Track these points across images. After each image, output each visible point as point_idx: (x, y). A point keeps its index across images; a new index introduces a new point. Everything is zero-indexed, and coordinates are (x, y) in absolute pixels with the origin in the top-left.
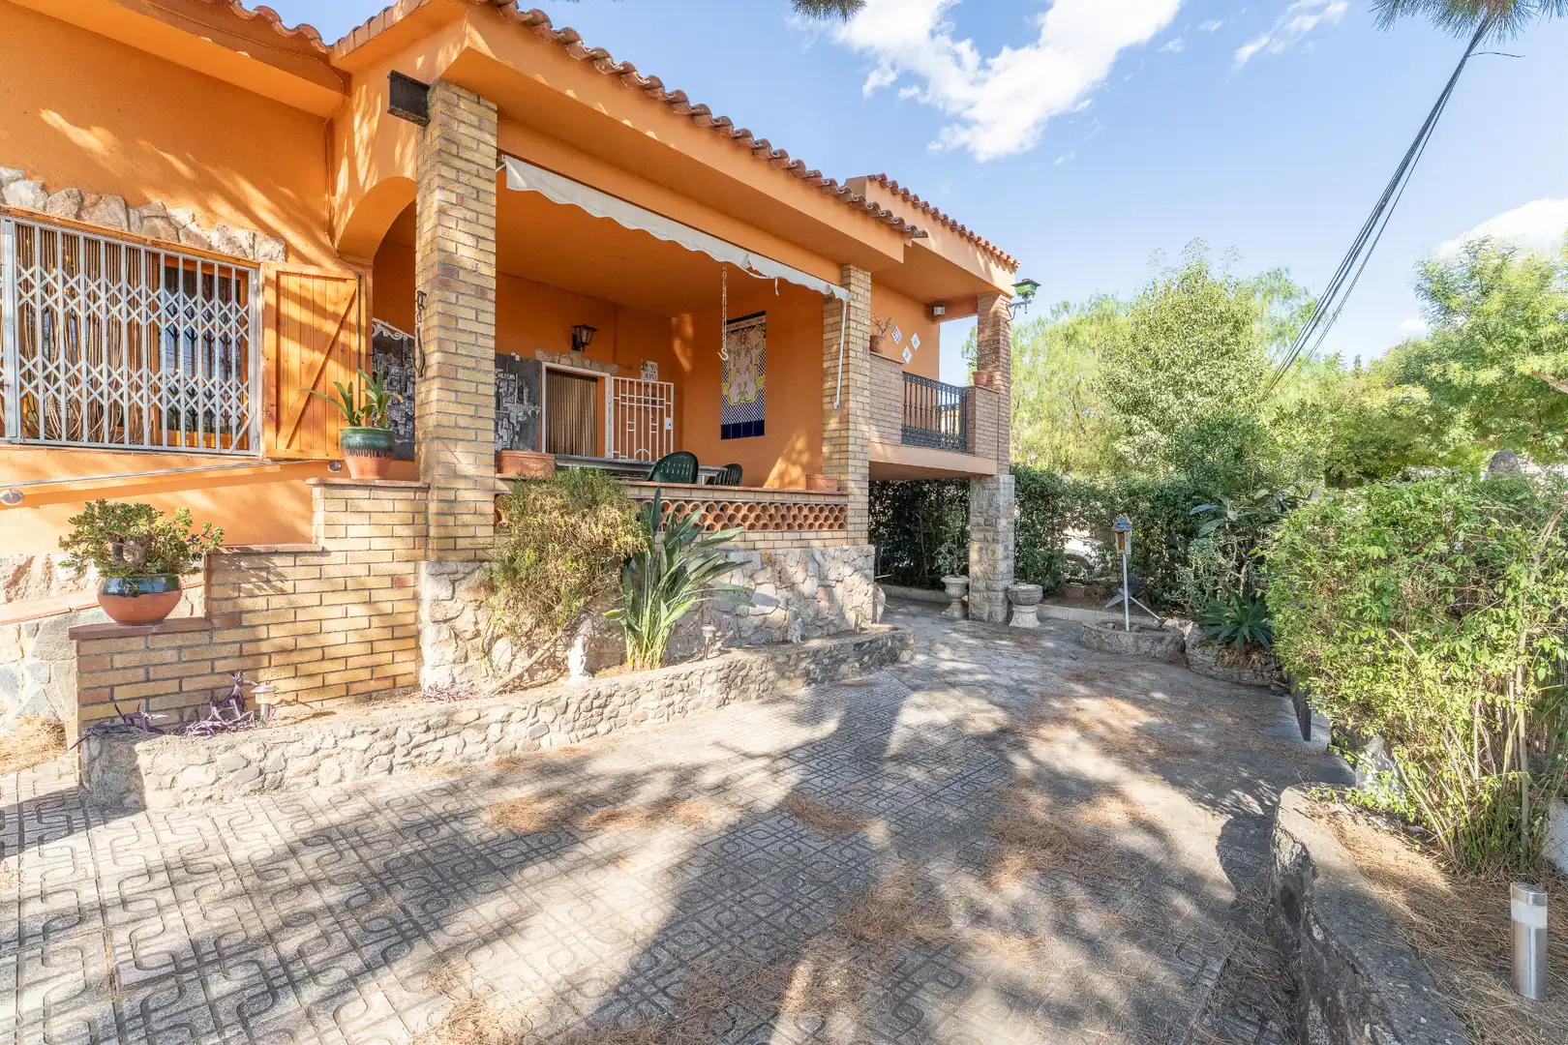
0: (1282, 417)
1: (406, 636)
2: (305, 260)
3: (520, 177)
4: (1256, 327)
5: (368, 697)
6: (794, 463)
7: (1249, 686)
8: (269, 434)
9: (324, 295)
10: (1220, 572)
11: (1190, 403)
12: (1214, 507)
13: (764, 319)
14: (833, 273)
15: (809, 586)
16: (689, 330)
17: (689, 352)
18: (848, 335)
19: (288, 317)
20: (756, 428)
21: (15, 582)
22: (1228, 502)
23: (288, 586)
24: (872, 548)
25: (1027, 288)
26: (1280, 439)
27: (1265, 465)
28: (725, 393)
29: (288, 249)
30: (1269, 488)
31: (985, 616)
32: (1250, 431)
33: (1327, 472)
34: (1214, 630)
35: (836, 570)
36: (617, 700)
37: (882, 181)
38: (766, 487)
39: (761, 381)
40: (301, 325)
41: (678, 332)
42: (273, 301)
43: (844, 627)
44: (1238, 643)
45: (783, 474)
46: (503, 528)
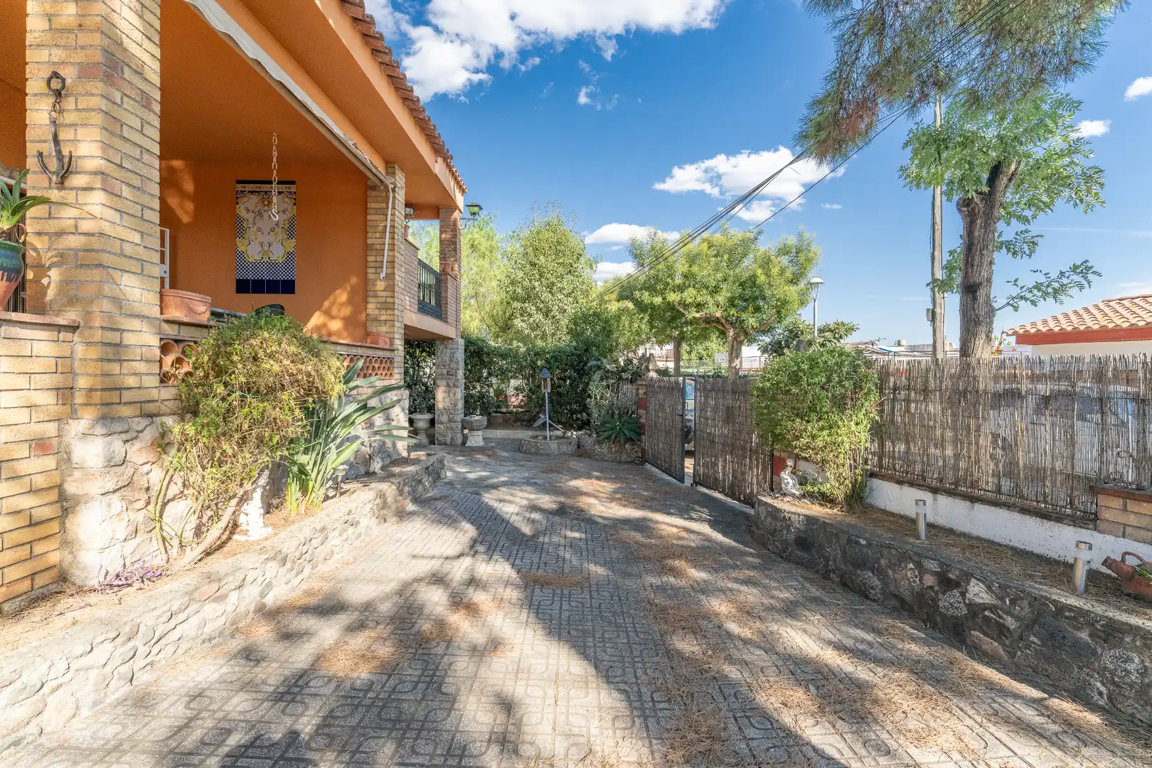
12: (597, 363)
13: (293, 188)
20: (285, 287)
25: (476, 209)
28: (242, 248)
31: (448, 441)
36: (313, 543)
39: (292, 243)
44: (622, 440)
46: (164, 378)
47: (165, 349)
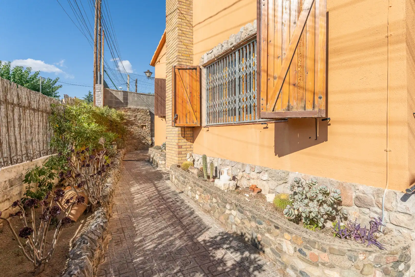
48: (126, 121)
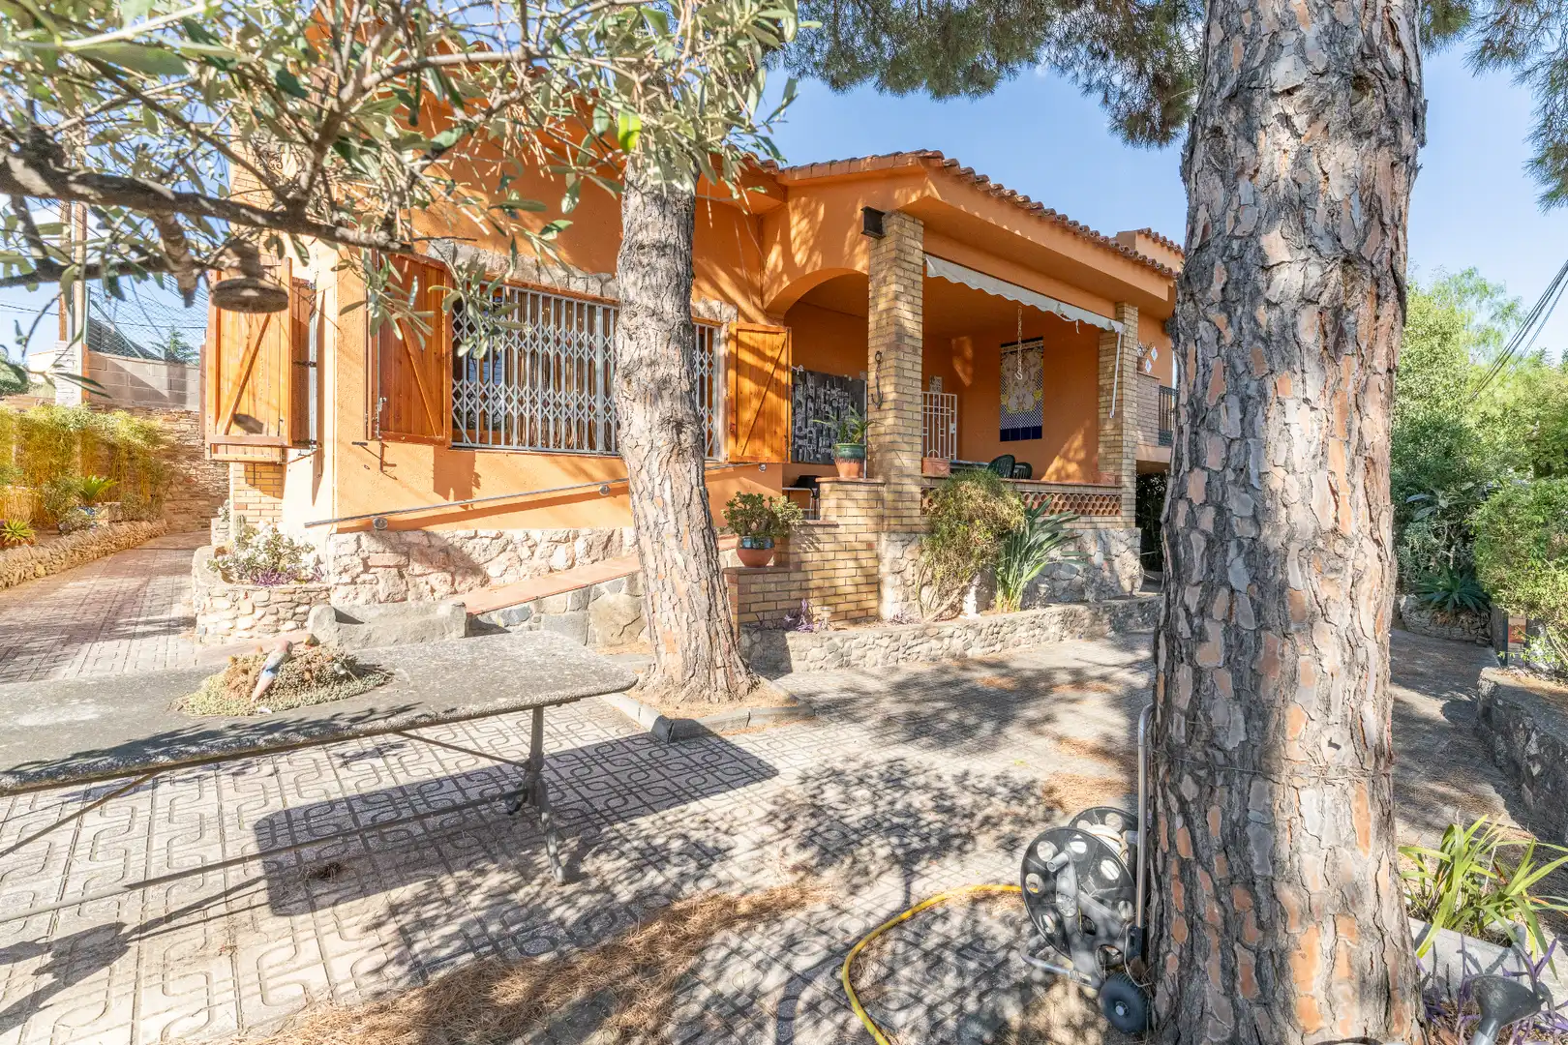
0: (1486, 420)
1: (874, 583)
2: (749, 320)
3: (935, 268)
4: (1462, 336)
5: (855, 621)
6: (1069, 461)
7: (1460, 640)
8: (731, 442)
9: (764, 342)
10: (1433, 550)
11: (1403, 407)
12: (1426, 496)
13: (1041, 343)
14: (1110, 310)
15: (1098, 558)
16: (969, 352)
17: (969, 370)
18: (1121, 359)
19: (743, 362)
20: (1035, 433)
21: (606, 547)
22: (1440, 493)
23: (820, 546)
24: (1139, 530)
26: (1484, 441)
27: (1472, 461)
28: (1004, 403)
29: (740, 312)
30: (1474, 481)
32: (1458, 433)
33: (1534, 462)
34: (1429, 596)
35: (1118, 548)
36: (1005, 629)
37: (1147, 234)
38: (1044, 479)
39: (1040, 393)
40: (752, 367)
41: (960, 353)
42: (734, 350)
43: (1119, 593)
44: (1449, 607)
45: (1062, 468)
46: (924, 511)
47: (924, 493)
48: (164, 447)
